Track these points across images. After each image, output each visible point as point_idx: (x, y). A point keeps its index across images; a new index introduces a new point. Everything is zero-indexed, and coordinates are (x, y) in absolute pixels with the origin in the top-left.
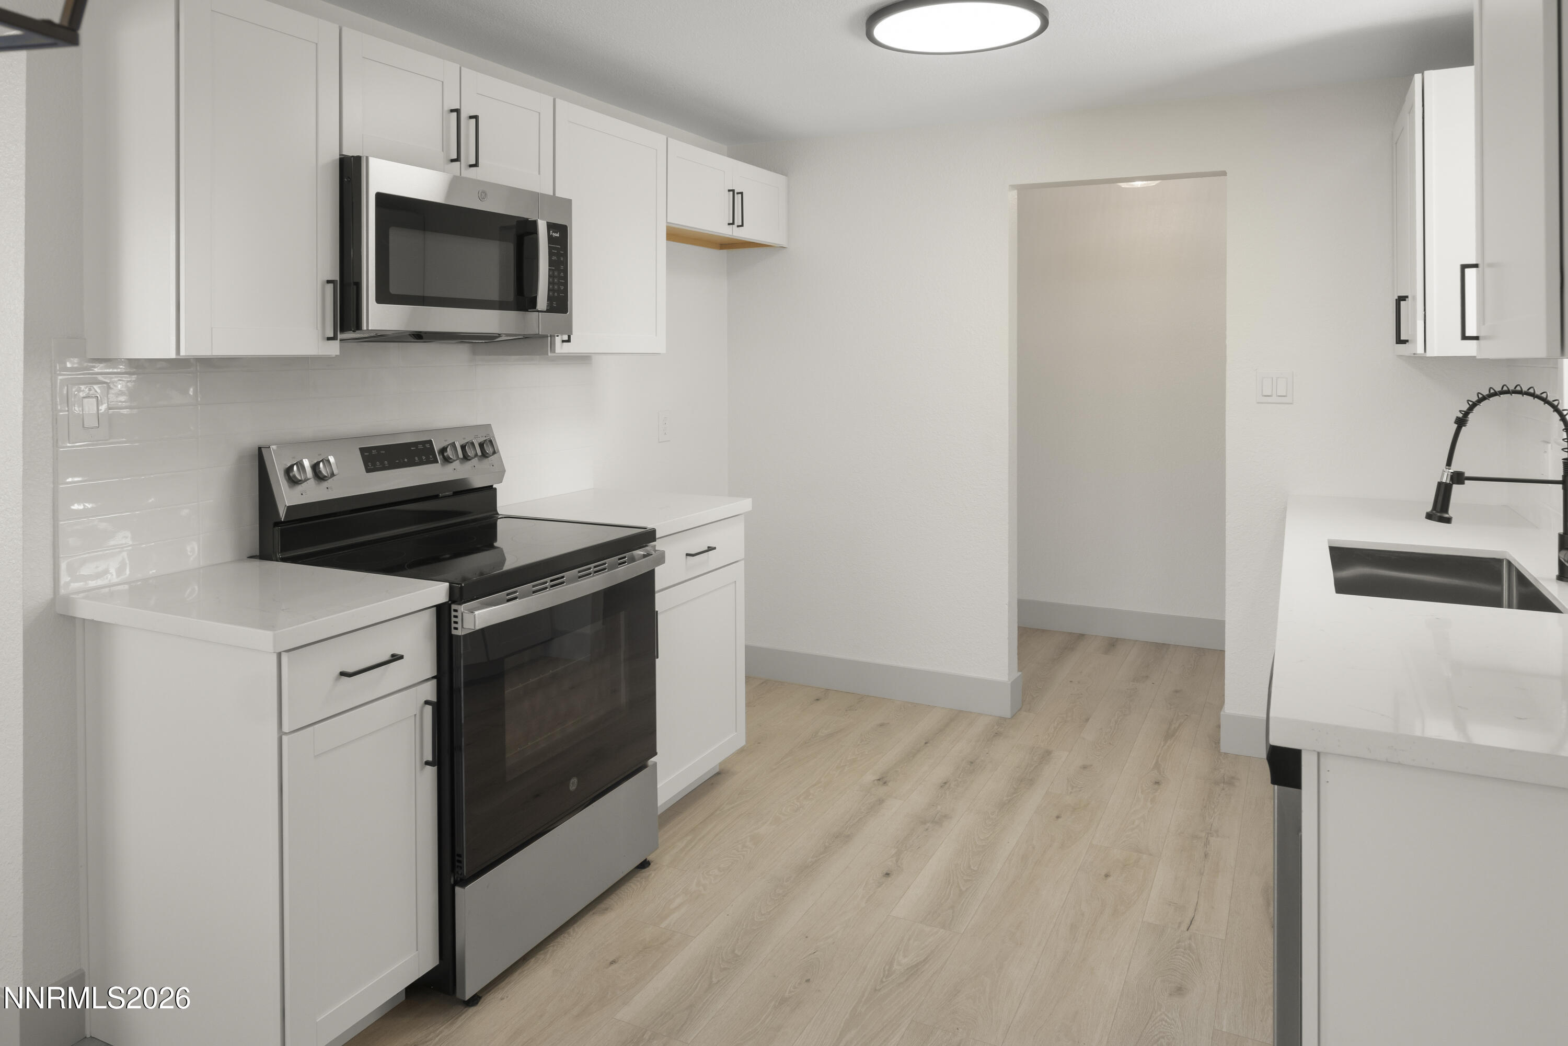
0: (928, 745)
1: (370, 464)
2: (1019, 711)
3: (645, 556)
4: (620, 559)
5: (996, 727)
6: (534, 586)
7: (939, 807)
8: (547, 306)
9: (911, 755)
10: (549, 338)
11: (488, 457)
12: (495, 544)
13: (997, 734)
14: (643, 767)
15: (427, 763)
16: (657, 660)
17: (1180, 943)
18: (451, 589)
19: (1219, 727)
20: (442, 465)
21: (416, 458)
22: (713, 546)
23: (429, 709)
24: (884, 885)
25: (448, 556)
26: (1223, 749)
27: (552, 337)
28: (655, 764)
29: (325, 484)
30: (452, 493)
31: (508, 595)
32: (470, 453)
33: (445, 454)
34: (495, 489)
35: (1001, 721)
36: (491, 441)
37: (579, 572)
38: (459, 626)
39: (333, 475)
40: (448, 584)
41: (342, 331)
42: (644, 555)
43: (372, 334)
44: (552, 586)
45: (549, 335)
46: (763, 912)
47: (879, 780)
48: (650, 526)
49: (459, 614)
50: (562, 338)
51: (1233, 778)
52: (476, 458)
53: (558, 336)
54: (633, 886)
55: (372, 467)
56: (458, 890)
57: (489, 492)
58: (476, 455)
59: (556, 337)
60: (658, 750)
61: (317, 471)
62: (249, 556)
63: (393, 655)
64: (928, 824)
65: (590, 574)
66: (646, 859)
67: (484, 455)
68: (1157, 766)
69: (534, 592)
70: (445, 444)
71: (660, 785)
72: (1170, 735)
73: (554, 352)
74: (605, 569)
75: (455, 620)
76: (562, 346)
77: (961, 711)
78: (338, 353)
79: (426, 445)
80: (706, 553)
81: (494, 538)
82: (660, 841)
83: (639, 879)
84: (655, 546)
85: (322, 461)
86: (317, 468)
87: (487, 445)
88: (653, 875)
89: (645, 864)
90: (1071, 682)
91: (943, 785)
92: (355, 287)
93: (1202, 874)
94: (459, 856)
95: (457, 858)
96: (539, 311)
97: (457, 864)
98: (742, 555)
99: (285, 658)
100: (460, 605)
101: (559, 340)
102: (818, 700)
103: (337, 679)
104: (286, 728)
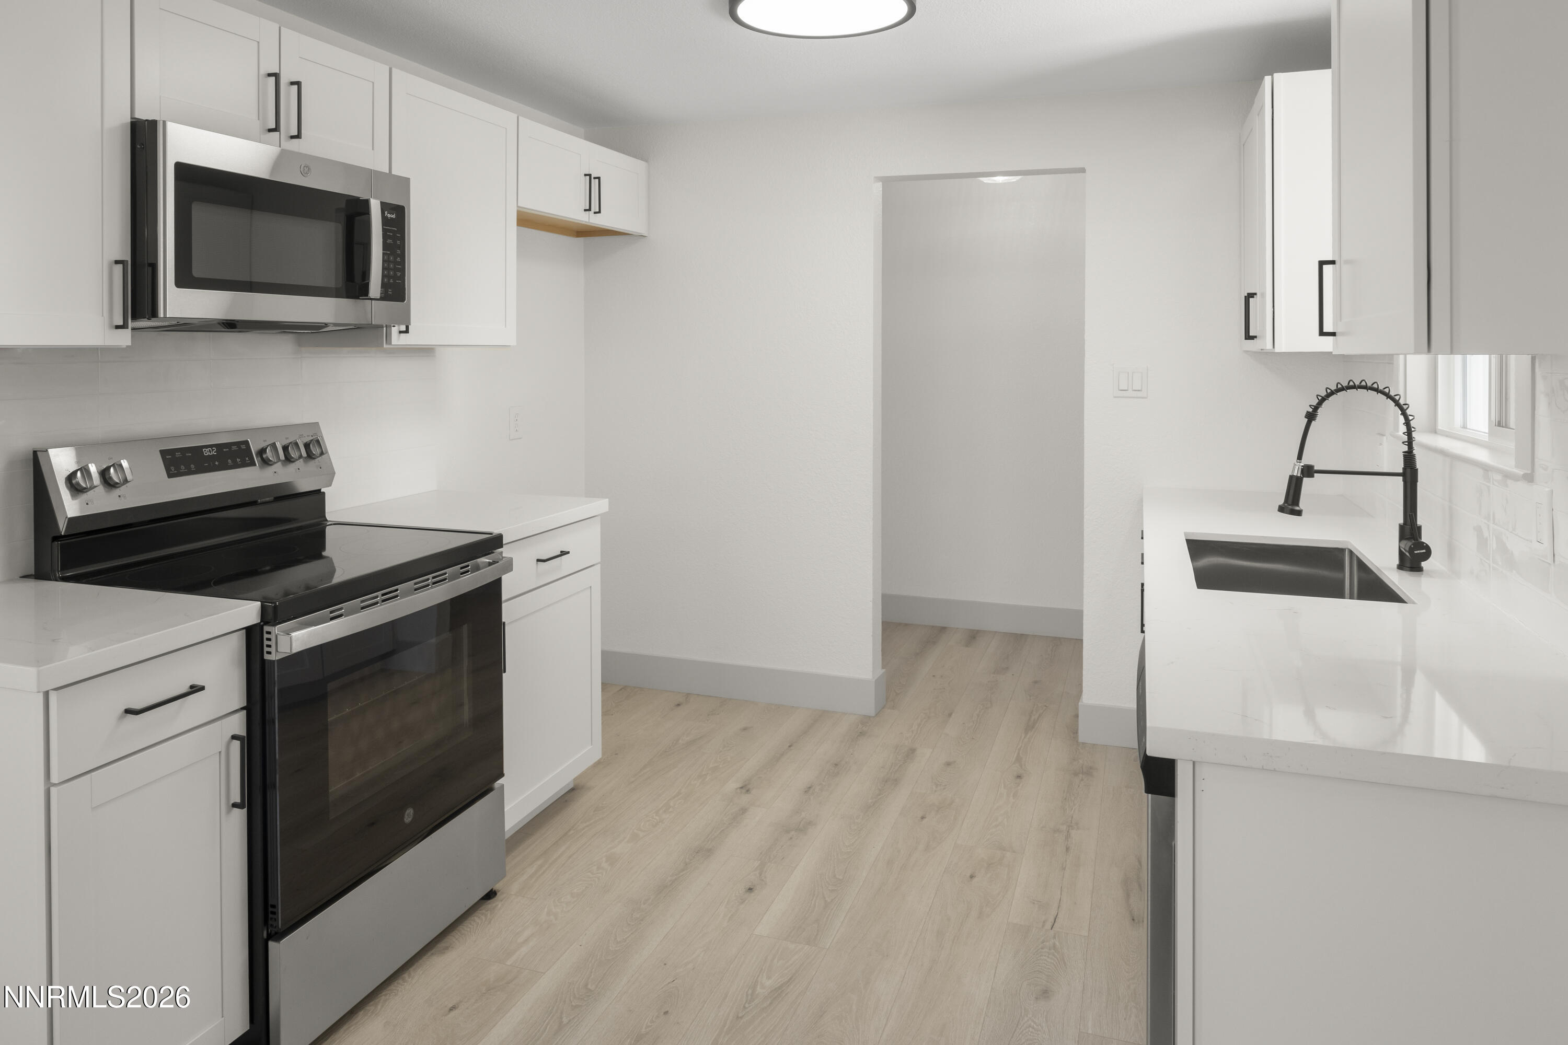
0: (792, 747)
1: (173, 468)
2: (883, 708)
3: (490, 564)
4: (462, 568)
5: (860, 726)
6: (362, 602)
7: (803, 815)
8: (381, 293)
9: (774, 760)
10: (385, 328)
11: (314, 459)
12: (324, 553)
13: (861, 734)
14: (490, 790)
15: (235, 805)
16: (504, 674)
17: (1045, 943)
18: (263, 609)
19: (1077, 716)
20: (261, 467)
21: (229, 461)
22: (567, 550)
23: (236, 744)
24: (747, 901)
25: (268, 568)
26: (1081, 739)
27: (388, 327)
28: (502, 787)
29: (117, 492)
30: (273, 498)
31: (331, 612)
32: (293, 453)
33: (264, 456)
34: (324, 493)
35: (866, 719)
36: (318, 441)
37: (416, 584)
38: (273, 650)
39: (126, 481)
40: (260, 603)
41: (134, 317)
42: (489, 562)
43: (174, 323)
44: (383, 601)
45: (384, 325)
46: (618, 940)
47: (742, 788)
48: (496, 531)
49: (272, 637)
50: (399, 328)
51: (1091, 768)
52: (301, 460)
53: (394, 326)
54: (477, 920)
55: (176, 472)
56: (272, 945)
57: (317, 496)
58: (301, 457)
59: (392, 328)
60: (505, 771)
61: (107, 477)
62: (22, 576)
63: (195, 685)
64: (792, 833)
65: (428, 585)
66: (492, 889)
67: (310, 456)
68: (1018, 760)
69: (363, 608)
70: (263, 445)
71: (505, 809)
72: (1030, 727)
73: (390, 343)
74: (445, 579)
75: (269, 643)
76: (399, 337)
77: (824, 711)
78: (129, 343)
79: (241, 446)
80: (559, 558)
81: (322, 546)
82: (507, 867)
83: (482, 913)
84: (502, 552)
85: (113, 465)
86: (106, 473)
87: (314, 445)
88: (499, 906)
89: (491, 895)
90: (933, 676)
91: (808, 790)
92: (150, 269)
93: (1064, 869)
94: (273, 906)
95: (270, 909)
96: (372, 299)
97: (271, 916)
98: (597, 558)
99: (53, 697)
100: (275, 625)
101: (395, 330)
102: (679, 705)
103: (121, 718)
104: (55, 778)
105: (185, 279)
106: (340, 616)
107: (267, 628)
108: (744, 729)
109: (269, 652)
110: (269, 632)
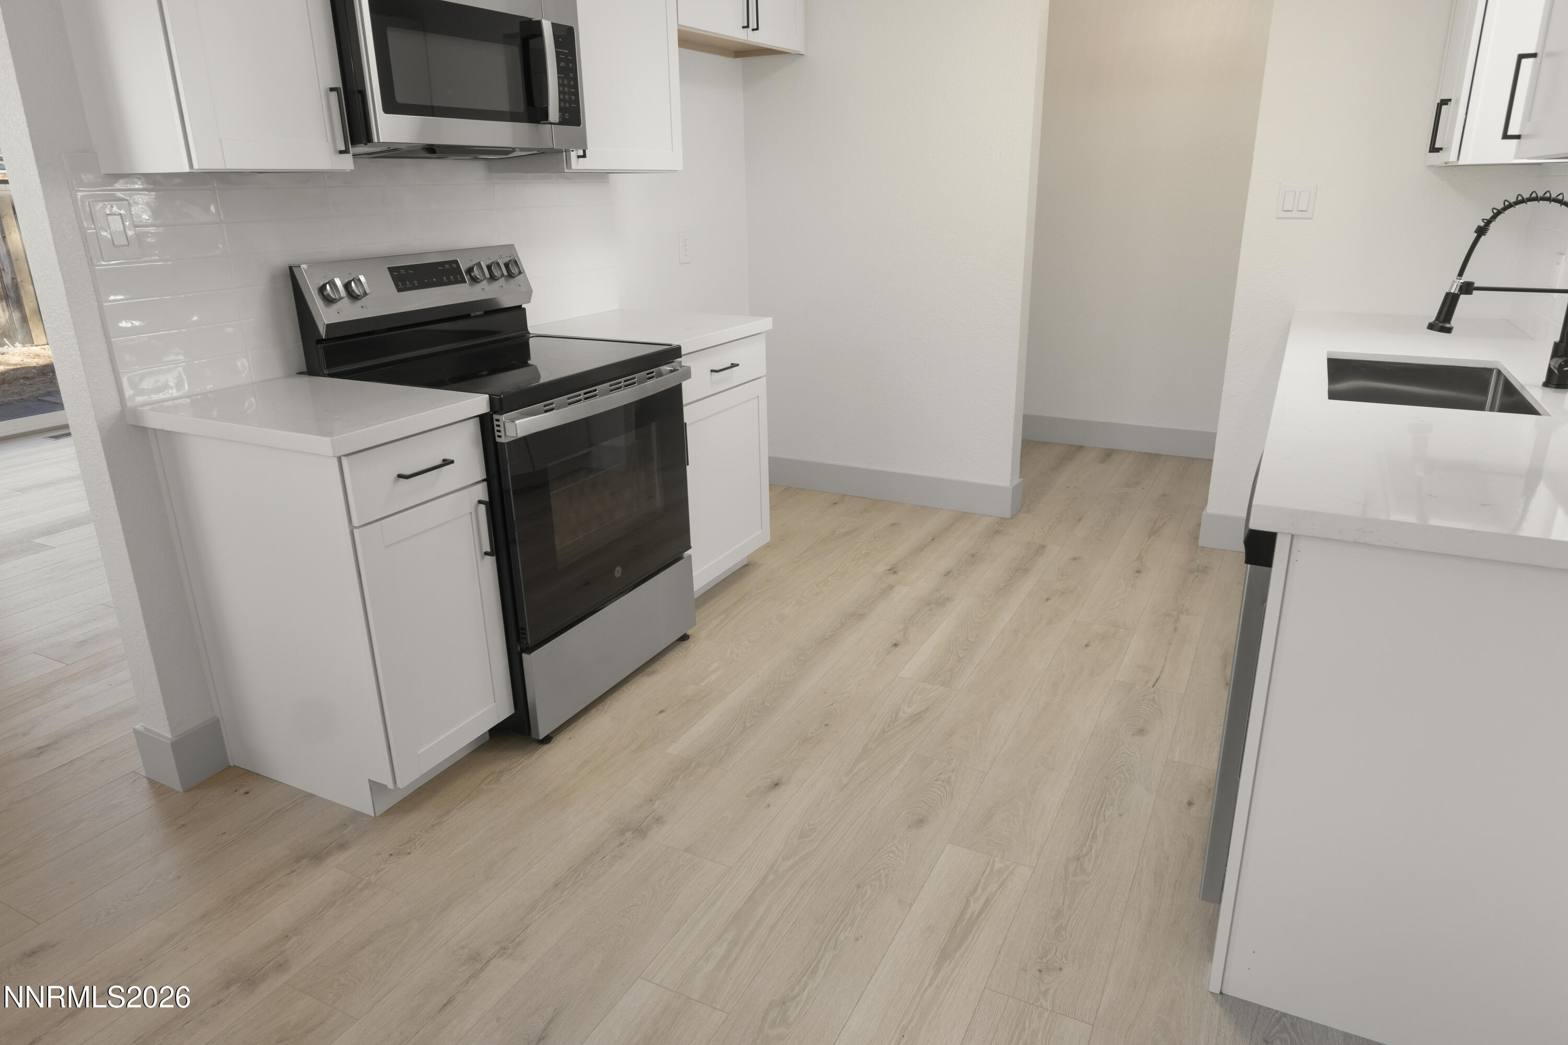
0: (934, 541)
1: (400, 284)
2: (1019, 512)
3: (671, 371)
4: (648, 374)
5: (996, 525)
6: (569, 398)
7: (942, 592)
8: (559, 118)
9: (919, 550)
10: (564, 153)
11: (514, 277)
12: (529, 362)
13: (997, 532)
14: (678, 558)
15: (486, 553)
16: (687, 466)
17: (1145, 697)
18: (492, 401)
19: (1200, 525)
20: (471, 285)
21: (444, 278)
22: (736, 363)
23: (482, 508)
24: (892, 653)
25: (485, 373)
26: (1202, 542)
28: (690, 556)
29: (359, 303)
30: (483, 312)
31: (545, 406)
32: (497, 273)
33: (472, 274)
34: (524, 309)
35: (1002, 520)
36: (515, 262)
37: (611, 386)
38: (502, 434)
39: (365, 294)
40: (488, 396)
41: (354, 143)
42: (671, 370)
43: (385, 148)
44: (586, 399)
45: (566, 150)
46: (788, 674)
47: (890, 570)
48: (675, 343)
49: (501, 423)
50: (577, 153)
51: (1207, 567)
52: (503, 278)
53: (573, 151)
54: (674, 654)
55: (403, 287)
56: (525, 656)
57: (518, 312)
58: (503, 275)
59: (571, 152)
60: (692, 545)
61: (350, 290)
62: (297, 372)
63: (443, 460)
64: (933, 606)
65: (621, 387)
66: (686, 634)
67: (511, 275)
68: (1140, 558)
69: (569, 404)
70: (471, 264)
71: (694, 575)
72: (1154, 532)
73: (570, 168)
74: (635, 383)
75: (498, 428)
76: (578, 162)
77: (965, 513)
78: (353, 168)
79: (453, 265)
80: (730, 370)
81: (527, 355)
82: (697, 620)
83: (680, 649)
84: (681, 362)
85: (353, 280)
86: (349, 287)
87: (512, 265)
88: (692, 646)
89: (684, 638)
90: (1068, 487)
91: (947, 574)
92: (360, 95)
93: (1170, 644)
94: (523, 629)
95: (520, 631)
96: (551, 124)
97: (522, 636)
98: (764, 371)
99: (345, 461)
100: (502, 414)
101: (573, 155)
102: (835, 504)
103: (396, 481)
104: (356, 523)
105: (391, 106)
106: (552, 409)
107: (495, 417)
108: (893, 525)
109: (500, 437)
110: (498, 420)
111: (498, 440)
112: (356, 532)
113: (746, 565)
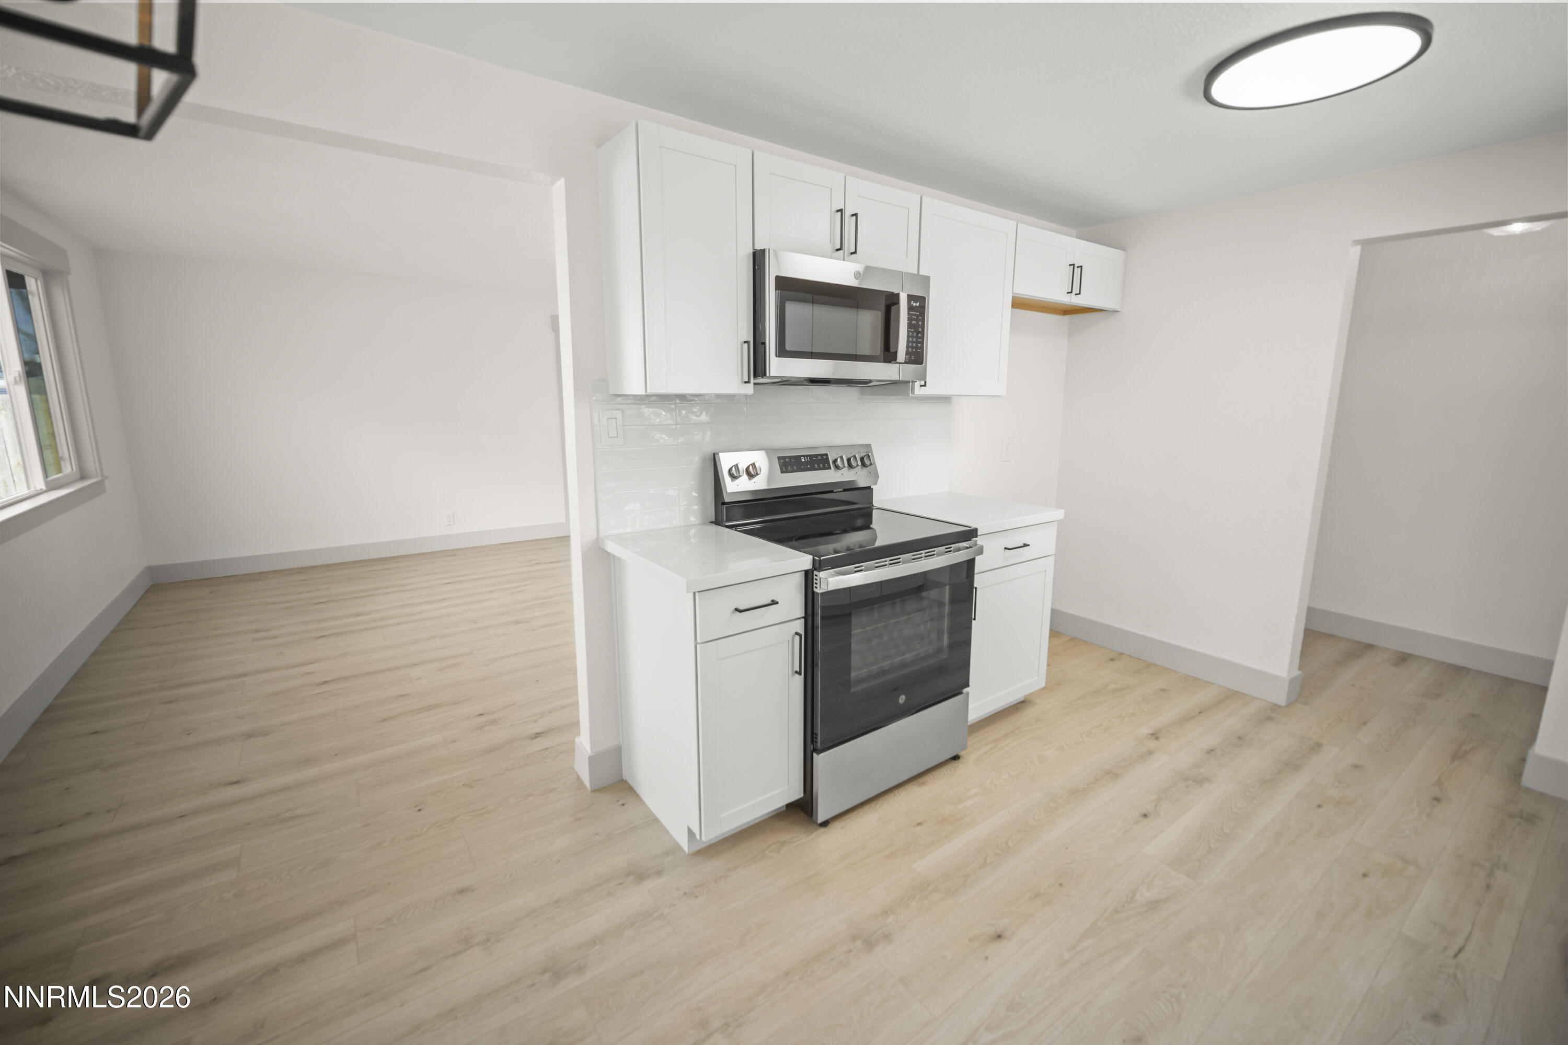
0: (1201, 715)
1: (784, 468)
3: (969, 548)
4: (946, 549)
5: (1269, 712)
6: (876, 563)
7: (1203, 770)
8: (906, 359)
9: (1185, 720)
11: (866, 467)
13: (1269, 718)
14: (958, 693)
15: (796, 672)
16: (973, 621)
18: (814, 561)
19: (1524, 761)
20: (834, 471)
21: (815, 465)
22: (1027, 543)
23: (798, 638)
24: (1142, 823)
26: (1525, 784)
27: (913, 382)
28: (968, 693)
29: (753, 480)
30: (843, 489)
31: (856, 568)
32: (854, 464)
33: (836, 464)
34: (873, 489)
35: (1275, 708)
36: (869, 457)
37: (914, 555)
38: (819, 585)
39: (757, 474)
40: (812, 557)
43: (780, 380)
44: (891, 564)
45: (911, 381)
46: (1035, 819)
47: (1152, 734)
48: (974, 526)
49: (819, 578)
51: (1533, 815)
52: (858, 468)
54: (945, 771)
55: (785, 470)
56: (815, 755)
57: (869, 490)
58: (858, 465)
60: (970, 684)
61: (748, 471)
62: (708, 521)
63: (772, 601)
64: (1190, 783)
65: (922, 557)
66: (958, 755)
67: (864, 466)
68: (1439, 783)
70: (836, 457)
71: (970, 707)
72: (1459, 756)
73: (913, 394)
74: (935, 554)
75: (816, 582)
76: (918, 390)
77: (1237, 692)
78: (752, 392)
79: (824, 457)
80: (1022, 548)
81: (870, 521)
82: (968, 745)
83: (952, 766)
84: (976, 541)
85: (751, 465)
86: (748, 469)
87: (866, 459)
88: (962, 765)
89: (956, 758)
91: (1210, 751)
94: (816, 734)
95: (815, 736)
96: (898, 363)
97: (814, 739)
98: (1053, 551)
99: (697, 595)
100: (819, 571)
101: (917, 384)
102: (1112, 660)
103: (733, 613)
104: (699, 641)
106: (861, 570)
107: (815, 573)
108: (1163, 690)
109: (816, 587)
110: (816, 575)
111: (815, 590)
112: (698, 646)
113: (1023, 702)
